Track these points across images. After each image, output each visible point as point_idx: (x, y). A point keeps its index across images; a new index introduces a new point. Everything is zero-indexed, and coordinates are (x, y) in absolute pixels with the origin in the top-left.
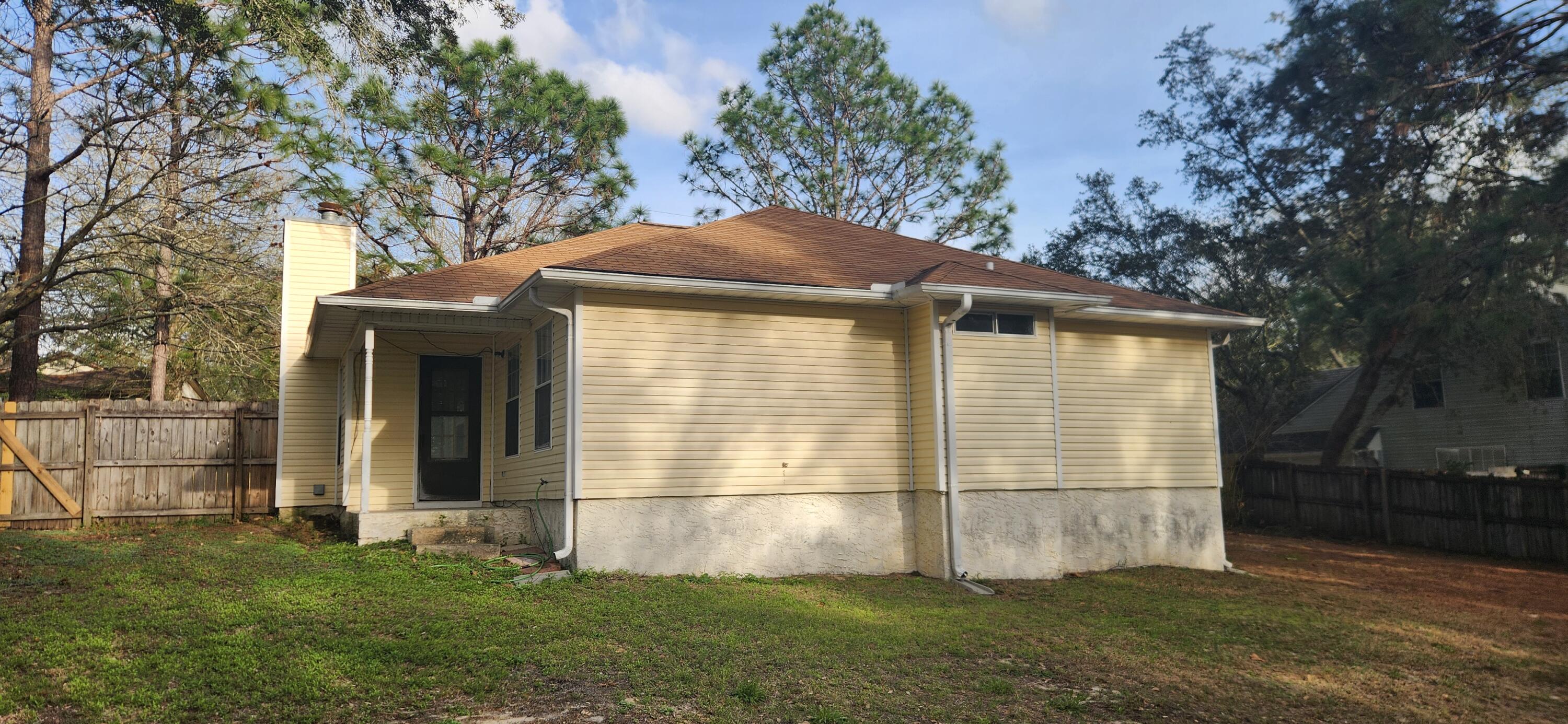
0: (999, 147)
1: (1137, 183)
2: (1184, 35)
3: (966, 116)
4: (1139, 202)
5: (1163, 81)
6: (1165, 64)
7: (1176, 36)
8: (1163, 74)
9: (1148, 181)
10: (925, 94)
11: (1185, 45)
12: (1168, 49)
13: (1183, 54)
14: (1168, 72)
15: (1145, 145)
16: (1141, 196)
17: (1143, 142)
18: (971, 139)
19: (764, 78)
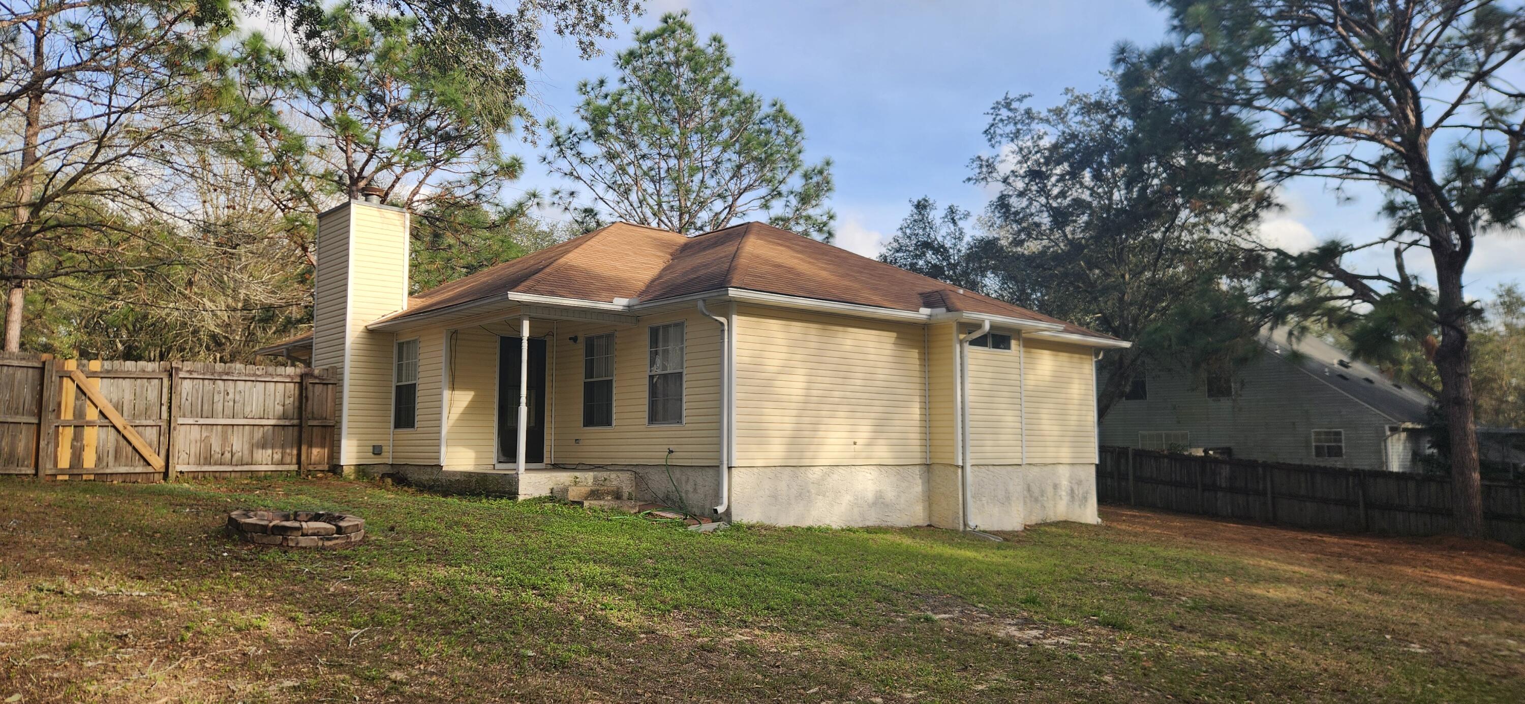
0: (828, 164)
1: (952, 211)
2: (1006, 98)
3: (797, 132)
4: (951, 225)
5: (985, 132)
6: (989, 119)
7: (1000, 98)
8: (988, 127)
9: (962, 209)
10: (766, 109)
11: (1008, 106)
12: (993, 108)
13: (1004, 113)
14: (993, 125)
15: (972, 182)
16: (954, 222)
17: (969, 179)
18: (800, 152)
19: (620, 74)
